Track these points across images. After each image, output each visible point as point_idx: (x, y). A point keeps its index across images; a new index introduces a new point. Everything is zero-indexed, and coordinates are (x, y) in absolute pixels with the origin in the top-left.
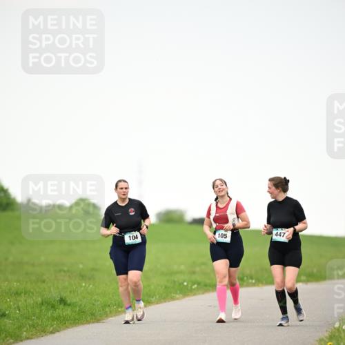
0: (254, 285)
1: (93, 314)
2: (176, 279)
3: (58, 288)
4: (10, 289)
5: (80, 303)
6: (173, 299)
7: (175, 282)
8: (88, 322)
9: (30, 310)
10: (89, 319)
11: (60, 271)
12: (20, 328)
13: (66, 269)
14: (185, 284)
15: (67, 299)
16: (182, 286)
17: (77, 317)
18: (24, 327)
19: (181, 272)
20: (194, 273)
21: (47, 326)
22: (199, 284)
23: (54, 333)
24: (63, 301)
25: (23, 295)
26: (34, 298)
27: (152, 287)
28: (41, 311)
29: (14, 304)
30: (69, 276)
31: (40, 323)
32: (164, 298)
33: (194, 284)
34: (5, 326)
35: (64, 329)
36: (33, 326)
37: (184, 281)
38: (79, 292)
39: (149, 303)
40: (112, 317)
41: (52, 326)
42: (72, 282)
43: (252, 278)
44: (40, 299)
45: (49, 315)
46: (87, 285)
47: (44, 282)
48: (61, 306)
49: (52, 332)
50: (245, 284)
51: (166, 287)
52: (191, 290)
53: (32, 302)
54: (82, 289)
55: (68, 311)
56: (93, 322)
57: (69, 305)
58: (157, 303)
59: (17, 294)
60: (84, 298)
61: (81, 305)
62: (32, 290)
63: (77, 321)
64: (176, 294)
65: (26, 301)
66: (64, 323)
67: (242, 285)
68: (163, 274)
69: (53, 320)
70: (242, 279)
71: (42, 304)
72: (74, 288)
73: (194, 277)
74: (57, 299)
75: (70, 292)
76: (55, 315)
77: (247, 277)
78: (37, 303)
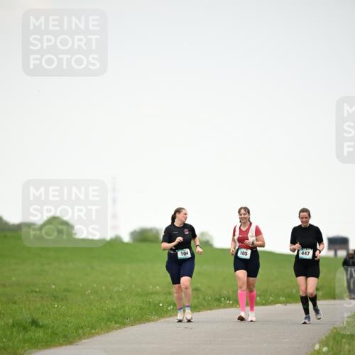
0: (231, 306)
1: (65, 336)
2: (151, 300)
3: (30, 309)
5: (52, 324)
6: (148, 321)
7: (150, 303)
8: (61, 345)
10: (61, 341)
11: (32, 292)
13: (37, 290)
14: (161, 305)
15: (39, 320)
16: (157, 307)
17: (49, 339)
19: (157, 293)
20: (170, 293)
21: (18, 349)
22: (175, 305)
24: (34, 323)
26: (5, 320)
27: (127, 308)
28: (12, 332)
30: (41, 297)
31: (11, 345)
32: (139, 320)
33: (170, 305)
36: (4, 348)
37: (160, 302)
38: (51, 313)
39: (124, 324)
40: (85, 339)
41: (23, 348)
42: (45, 303)
43: (229, 299)
44: (11, 321)
45: (21, 337)
46: (60, 307)
47: (15, 303)
48: (33, 328)
50: (222, 305)
51: (141, 309)
52: (167, 311)
53: (3, 323)
54: (55, 310)
55: (40, 333)
56: (66, 345)
58: (132, 325)
60: (57, 319)
61: (53, 327)
62: (3, 312)
63: (49, 343)
64: (152, 315)
66: (35, 345)
67: (219, 307)
68: (137, 294)
69: (25, 343)
70: (219, 300)
71: (13, 326)
72: (47, 309)
73: (169, 298)
74: (28, 321)
75: (42, 313)
76: (27, 337)
77: (224, 298)
78: (8, 325)
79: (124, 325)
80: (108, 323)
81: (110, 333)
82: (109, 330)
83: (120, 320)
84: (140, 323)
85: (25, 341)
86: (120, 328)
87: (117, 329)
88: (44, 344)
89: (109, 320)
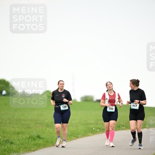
0: (124, 129)
1: (52, 143)
2: (89, 127)
3: (36, 131)
4: (15, 132)
5: (46, 137)
6: (88, 136)
7: (89, 128)
8: (50, 146)
9: (24, 141)
11: (38, 123)
12: (19, 149)
13: (40, 122)
14: (94, 129)
15: (41, 136)
16: (92, 130)
17: (45, 144)
18: (21, 148)
19: (92, 124)
20: (97, 124)
21: (31, 148)
22: (100, 129)
23: (35, 151)
24: (38, 137)
25: (21, 134)
26: (26, 135)
27: (79, 130)
28: (29, 141)
29: (17, 138)
30: (42, 126)
31: (28, 146)
32: (84, 135)
33: (98, 129)
34: (13, 148)
35: (39, 149)
36: (25, 148)
37: (93, 128)
38: (46, 133)
41: (34, 148)
42: (43, 128)
43: (124, 126)
44: (28, 136)
45: (33, 143)
46: (50, 130)
47: (30, 128)
48: (38, 139)
49: (34, 151)
50: (121, 129)
51: (85, 130)
52: (96, 132)
53: (25, 137)
54: (47, 131)
55: (41, 141)
56: (52, 146)
57: (42, 138)
58: (81, 138)
59: (18, 133)
60: (48, 135)
61: (47, 139)
62: (25, 132)
63: (45, 146)
64: (90, 133)
65: (22, 137)
66: (39, 147)
67: (119, 130)
68: (84, 124)
69: (34, 145)
70: (119, 127)
71: (29, 138)
72: (44, 131)
73: (98, 126)
74: (36, 136)
75: (42, 133)
76: (35, 143)
77: (121, 126)
78: (27, 138)
79: (77, 137)
80: (71, 137)
81: (72, 141)
82: (71, 140)
83: (76, 135)
84: (85, 137)
85: (35, 145)
86: (76, 139)
87: (74, 140)
88: (43, 146)
89: (71, 135)
